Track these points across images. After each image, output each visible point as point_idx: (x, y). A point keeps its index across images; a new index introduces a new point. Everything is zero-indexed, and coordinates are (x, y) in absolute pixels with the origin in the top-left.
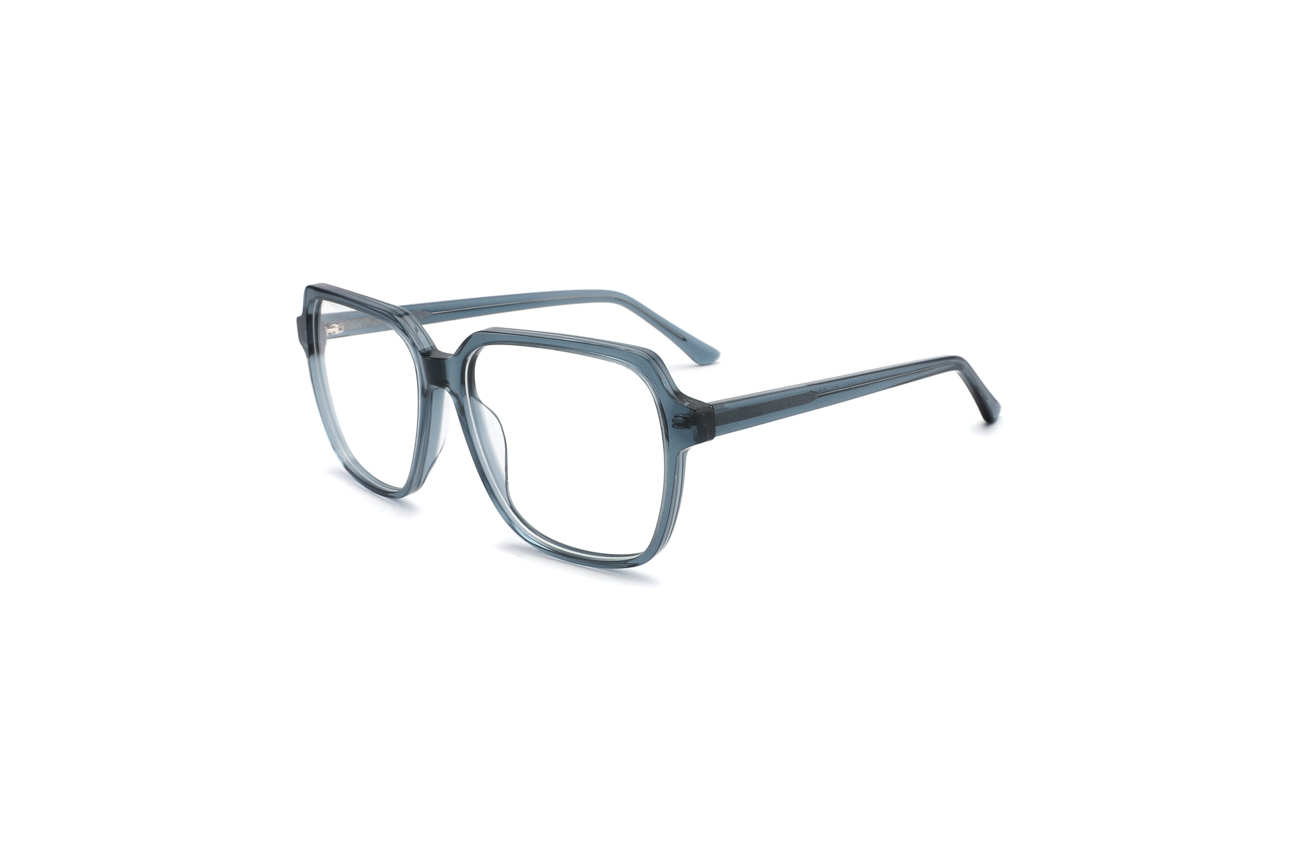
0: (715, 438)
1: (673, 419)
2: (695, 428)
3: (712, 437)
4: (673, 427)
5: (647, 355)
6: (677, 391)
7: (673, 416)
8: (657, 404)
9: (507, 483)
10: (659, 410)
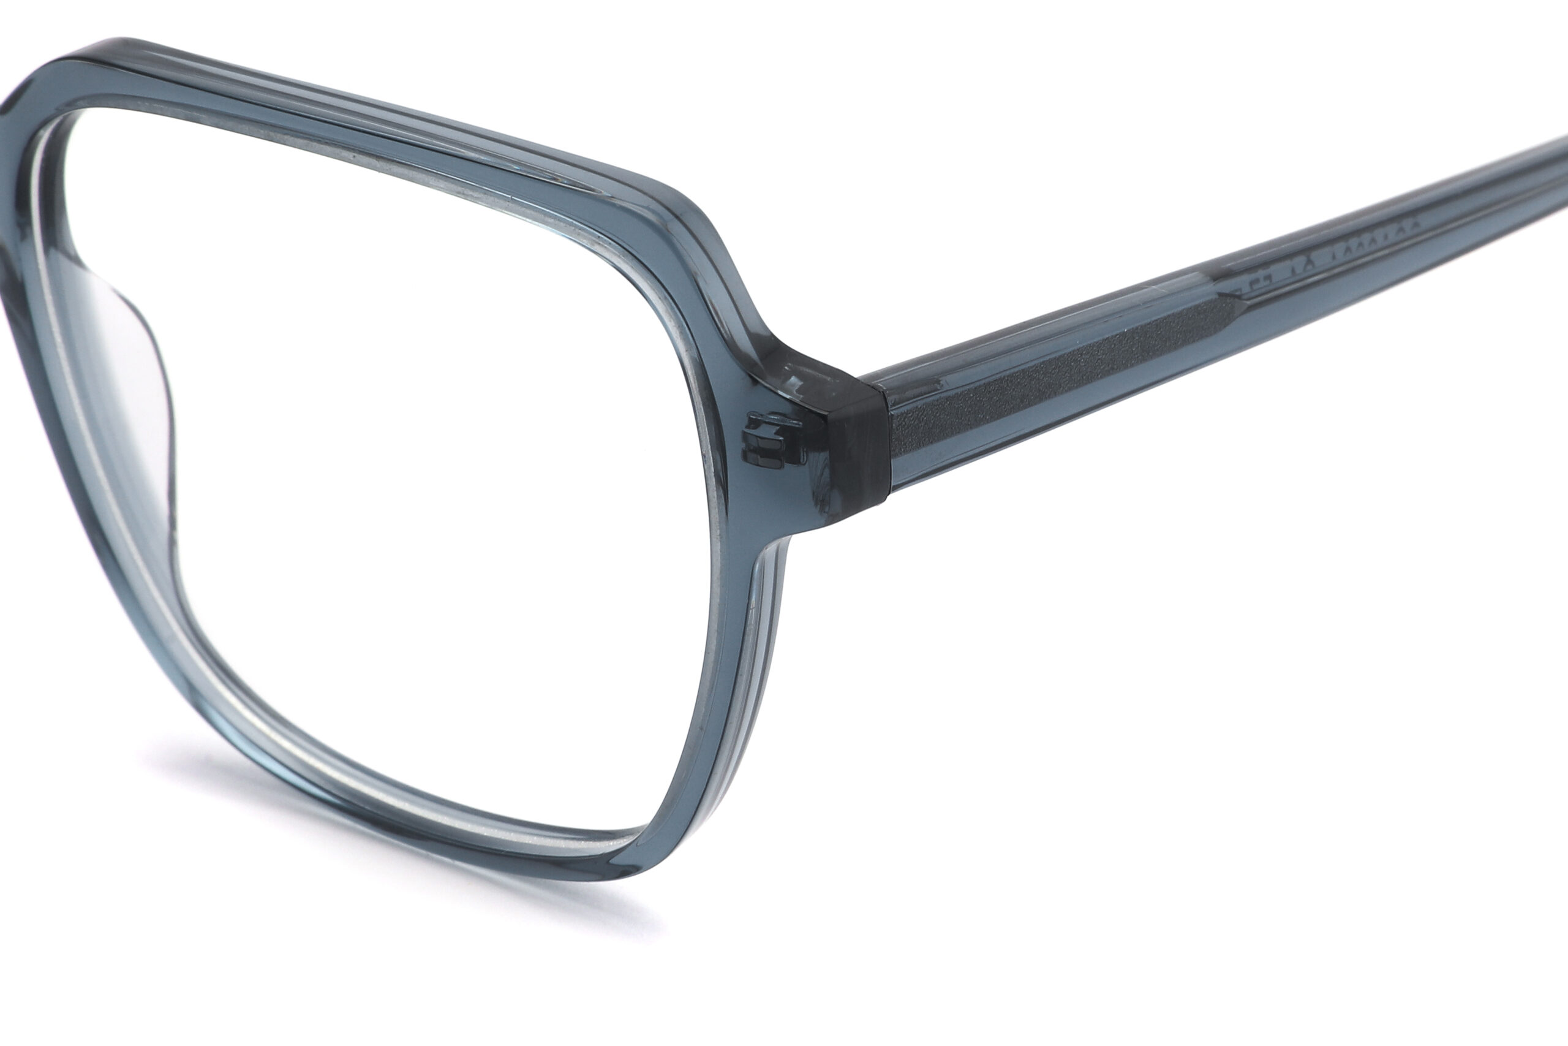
0: (893, 498)
1: (744, 433)
2: (819, 460)
3: (879, 498)
4: (745, 457)
5: (660, 209)
6: (762, 332)
7: (746, 422)
8: (690, 372)
9: (172, 543)
10: (698, 399)
